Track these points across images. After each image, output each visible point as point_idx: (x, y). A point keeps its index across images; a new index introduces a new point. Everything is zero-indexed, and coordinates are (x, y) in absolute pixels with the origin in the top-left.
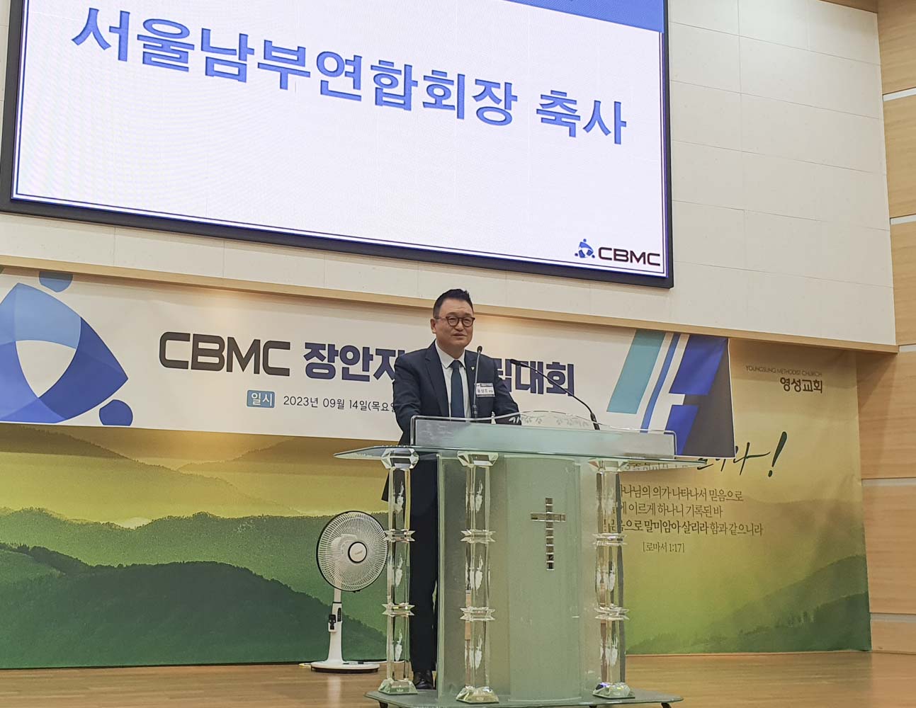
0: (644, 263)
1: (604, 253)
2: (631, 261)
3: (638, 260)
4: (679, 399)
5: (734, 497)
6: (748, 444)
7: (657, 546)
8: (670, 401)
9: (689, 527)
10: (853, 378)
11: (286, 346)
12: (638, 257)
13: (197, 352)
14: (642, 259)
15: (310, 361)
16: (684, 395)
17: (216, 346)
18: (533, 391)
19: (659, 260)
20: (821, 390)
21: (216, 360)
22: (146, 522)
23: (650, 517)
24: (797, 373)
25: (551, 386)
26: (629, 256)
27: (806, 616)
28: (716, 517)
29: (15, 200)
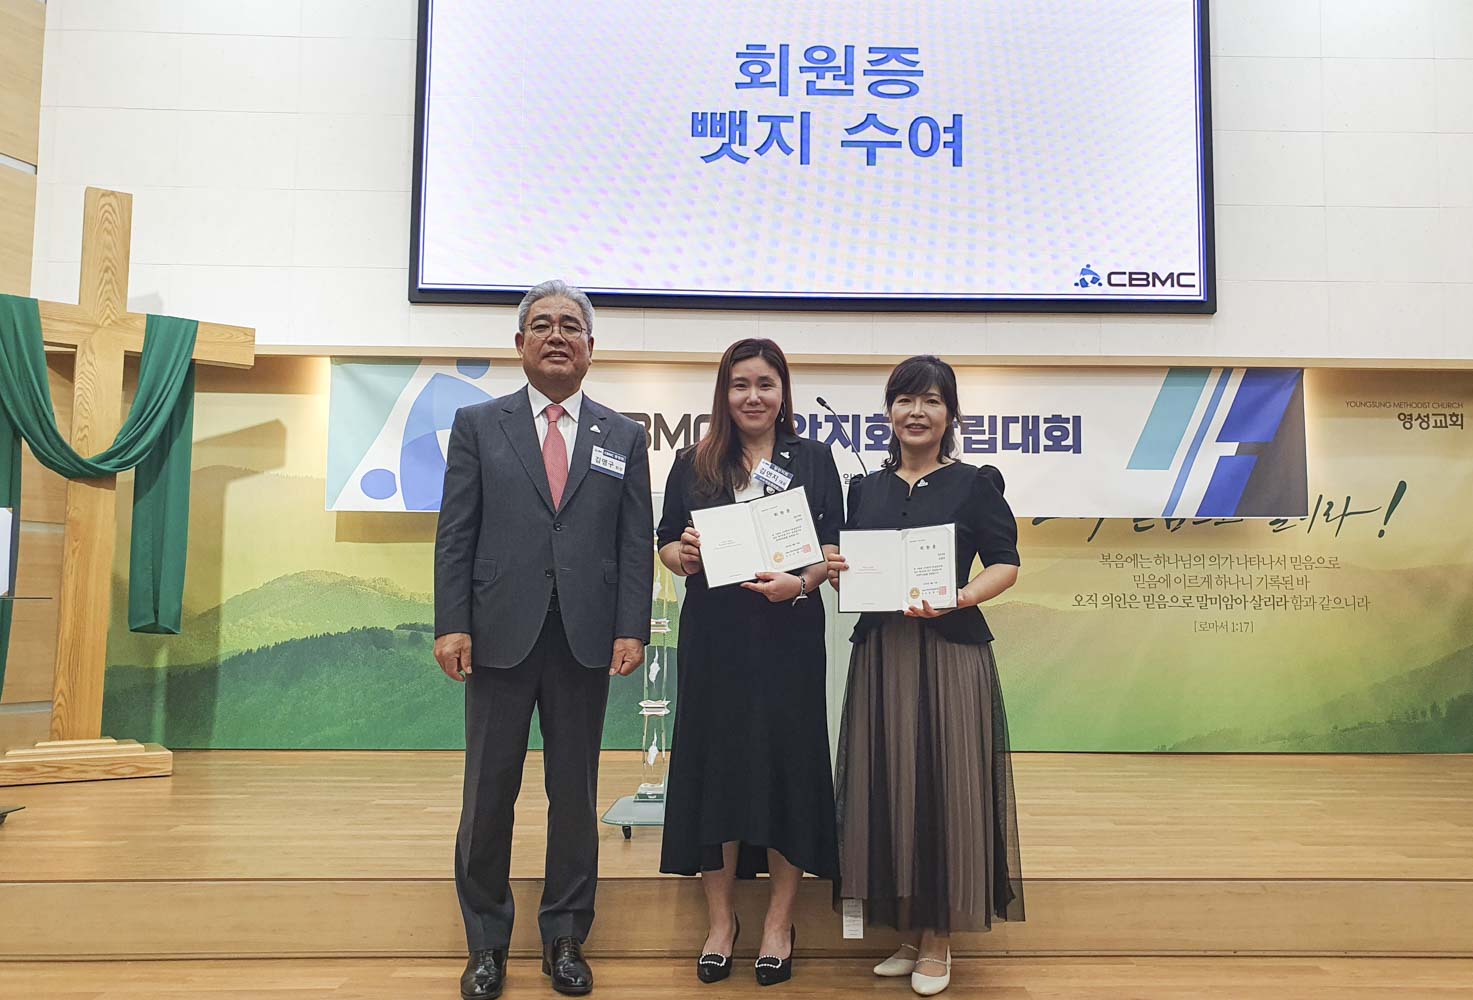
0: (1173, 285)
1: (1115, 279)
2: (1154, 285)
3: (1164, 283)
4: (1230, 449)
5: (1327, 564)
6: (1348, 498)
7: (1215, 625)
8: (1216, 451)
9: (1258, 603)
12: (1163, 279)
14: (1170, 280)
16: (1237, 444)
18: (1026, 450)
19: (1194, 280)
20: (1462, 425)
23: (1204, 590)
24: (1427, 405)
25: (1050, 443)
26: (1150, 279)
27: (1434, 708)
28: (1299, 590)
29: (421, 290)
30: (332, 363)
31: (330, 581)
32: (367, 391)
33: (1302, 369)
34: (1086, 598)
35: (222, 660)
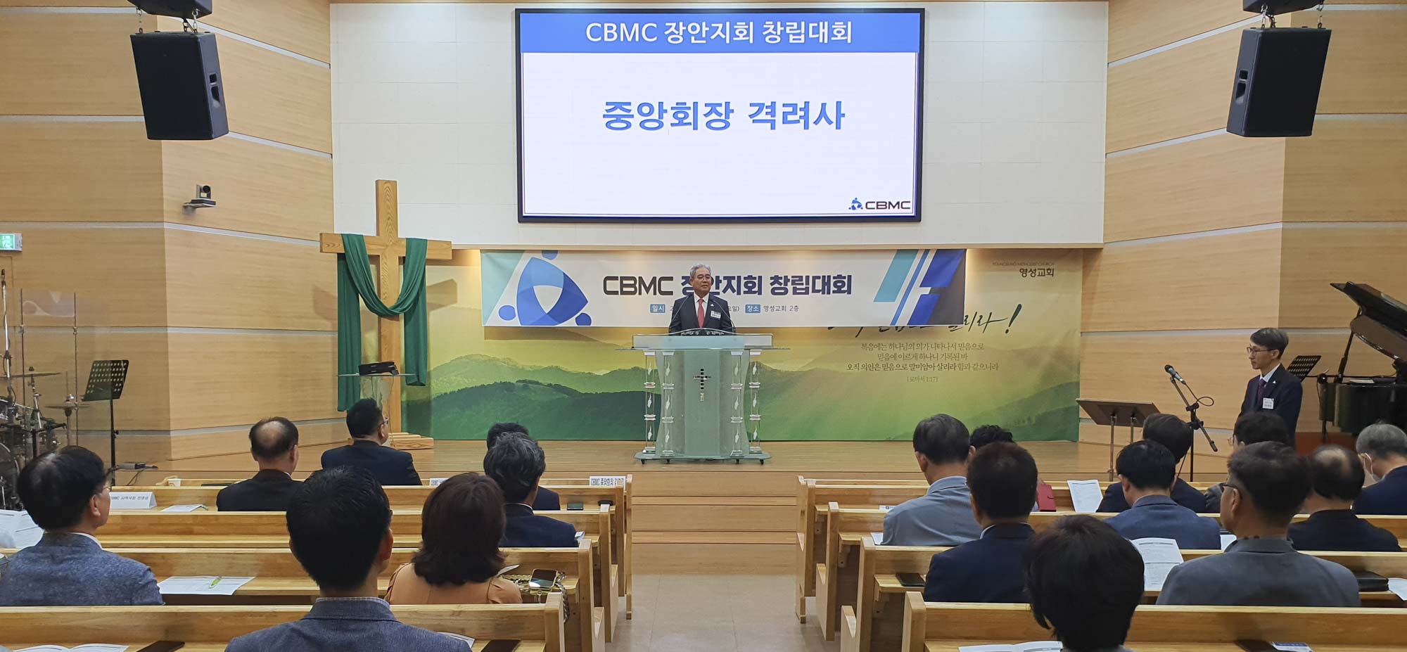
0: (899, 208)
1: (869, 206)
2: (889, 208)
3: (894, 207)
4: (927, 290)
5: (977, 347)
6: (991, 314)
7: (918, 379)
8: (919, 292)
9: (941, 367)
10: (1080, 265)
11: (671, 279)
12: (894, 205)
13: (622, 286)
14: (897, 206)
15: (685, 286)
16: (930, 288)
17: (632, 282)
18: (823, 293)
19: (910, 205)
20: (1053, 275)
21: (633, 289)
22: (608, 372)
23: (913, 361)
24: (1034, 264)
25: (836, 289)
26: (888, 205)
27: (1029, 419)
28: (962, 360)
29: (525, 217)
30: (481, 252)
31: (483, 359)
32: (498, 266)
33: (966, 250)
34: (853, 366)
35: (433, 397)
